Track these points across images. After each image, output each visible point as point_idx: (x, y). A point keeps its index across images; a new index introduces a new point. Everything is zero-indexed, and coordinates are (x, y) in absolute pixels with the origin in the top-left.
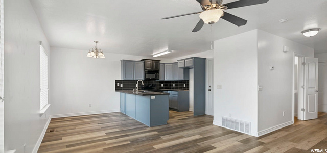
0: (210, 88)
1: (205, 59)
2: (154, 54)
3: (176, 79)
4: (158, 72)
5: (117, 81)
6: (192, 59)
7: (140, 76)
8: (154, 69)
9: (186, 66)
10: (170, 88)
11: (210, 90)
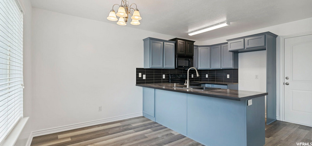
0: (286, 81)
2: (190, 31)
4: (191, 57)
5: (139, 70)
6: (263, 36)
7: (171, 64)
8: (187, 53)
9: (246, 47)
10: (201, 81)
11: (287, 84)
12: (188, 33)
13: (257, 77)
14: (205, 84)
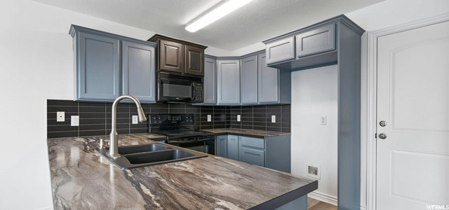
0: (381, 130)
1: (360, 31)
3: (250, 99)
4: (198, 79)
5: (53, 106)
6: (331, 28)
7: (143, 90)
8: (188, 70)
9: (298, 55)
10: (228, 127)
11: (383, 137)
12: (185, 26)
13: (324, 120)
14: (227, 134)
